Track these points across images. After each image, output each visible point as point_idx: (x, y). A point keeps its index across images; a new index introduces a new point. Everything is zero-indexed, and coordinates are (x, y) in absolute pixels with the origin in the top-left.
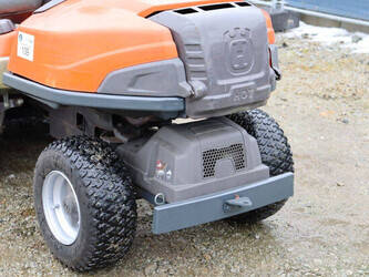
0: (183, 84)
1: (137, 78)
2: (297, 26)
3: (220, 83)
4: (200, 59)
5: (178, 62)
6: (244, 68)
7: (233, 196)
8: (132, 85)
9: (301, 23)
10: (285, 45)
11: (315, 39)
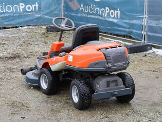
0: (107, 65)
1: (96, 64)
2: (151, 49)
3: (115, 64)
4: (110, 59)
5: (105, 60)
6: (120, 61)
7: (114, 92)
8: (95, 66)
9: (153, 48)
10: (146, 56)
11: (157, 53)
